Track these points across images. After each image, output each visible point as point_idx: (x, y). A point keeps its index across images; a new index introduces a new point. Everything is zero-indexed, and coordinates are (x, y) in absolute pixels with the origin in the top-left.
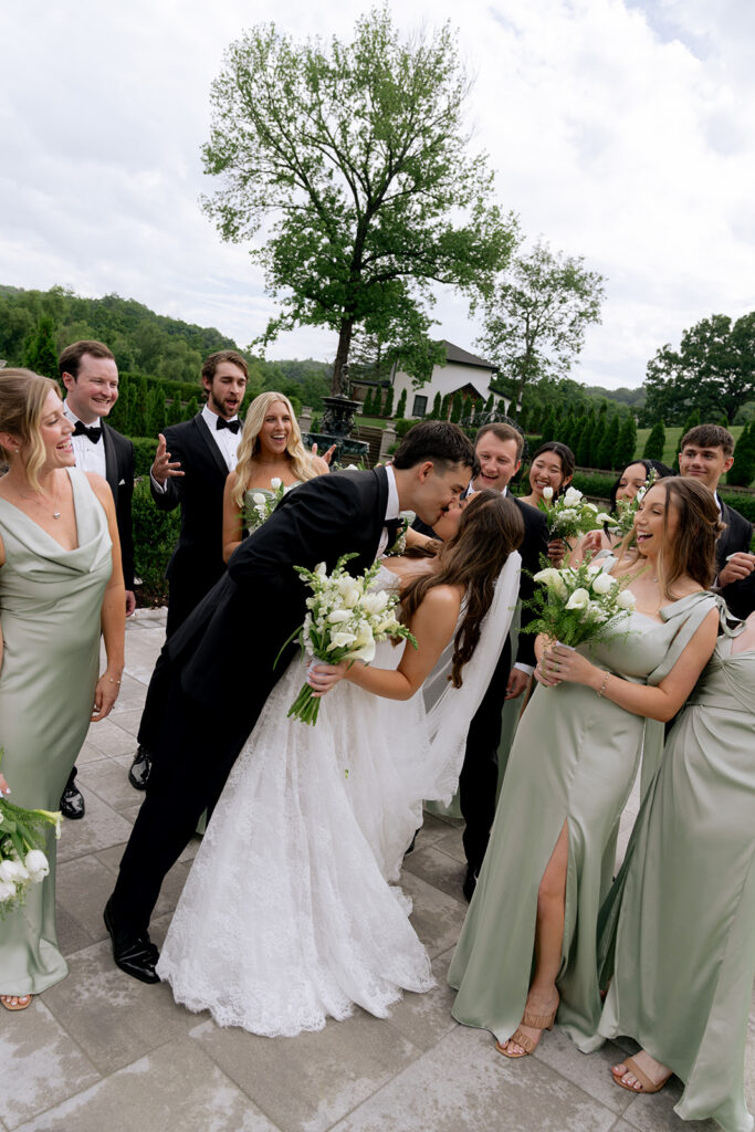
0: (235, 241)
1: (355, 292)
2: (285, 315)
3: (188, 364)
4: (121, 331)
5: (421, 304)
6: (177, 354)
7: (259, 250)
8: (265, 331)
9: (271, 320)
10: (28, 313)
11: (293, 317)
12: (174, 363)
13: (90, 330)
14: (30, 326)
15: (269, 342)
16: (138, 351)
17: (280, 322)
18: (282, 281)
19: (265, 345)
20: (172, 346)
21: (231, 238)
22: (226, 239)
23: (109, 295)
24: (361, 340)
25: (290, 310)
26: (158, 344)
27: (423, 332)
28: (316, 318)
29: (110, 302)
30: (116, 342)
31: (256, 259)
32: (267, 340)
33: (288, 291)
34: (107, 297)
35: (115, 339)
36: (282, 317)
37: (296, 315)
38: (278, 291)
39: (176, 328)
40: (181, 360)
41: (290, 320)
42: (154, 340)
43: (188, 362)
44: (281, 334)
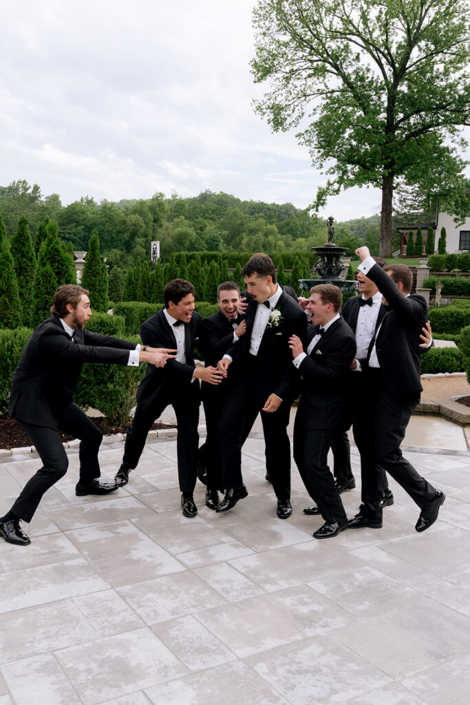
0: (284, 130)
1: (392, 151)
2: (332, 182)
3: (267, 237)
4: (213, 220)
5: (454, 149)
6: (258, 230)
7: (303, 132)
8: (315, 199)
9: (320, 188)
10: (139, 217)
11: (338, 182)
12: (254, 238)
13: (187, 222)
14: (141, 227)
15: (320, 208)
16: (225, 232)
17: (328, 188)
18: (326, 155)
19: (317, 210)
20: (253, 225)
21: (281, 128)
22: (276, 130)
23: (204, 192)
24: (410, 191)
25: (335, 177)
26: (242, 224)
27: (458, 174)
28: (360, 180)
29: (204, 197)
30: (208, 228)
31: (302, 140)
32: (318, 206)
33: (333, 162)
34: (202, 194)
35: (206, 226)
36: (329, 184)
37: (341, 181)
38: (324, 164)
39: (257, 209)
40: (260, 234)
41: (336, 186)
42: (239, 222)
43: (266, 235)
44: (329, 199)
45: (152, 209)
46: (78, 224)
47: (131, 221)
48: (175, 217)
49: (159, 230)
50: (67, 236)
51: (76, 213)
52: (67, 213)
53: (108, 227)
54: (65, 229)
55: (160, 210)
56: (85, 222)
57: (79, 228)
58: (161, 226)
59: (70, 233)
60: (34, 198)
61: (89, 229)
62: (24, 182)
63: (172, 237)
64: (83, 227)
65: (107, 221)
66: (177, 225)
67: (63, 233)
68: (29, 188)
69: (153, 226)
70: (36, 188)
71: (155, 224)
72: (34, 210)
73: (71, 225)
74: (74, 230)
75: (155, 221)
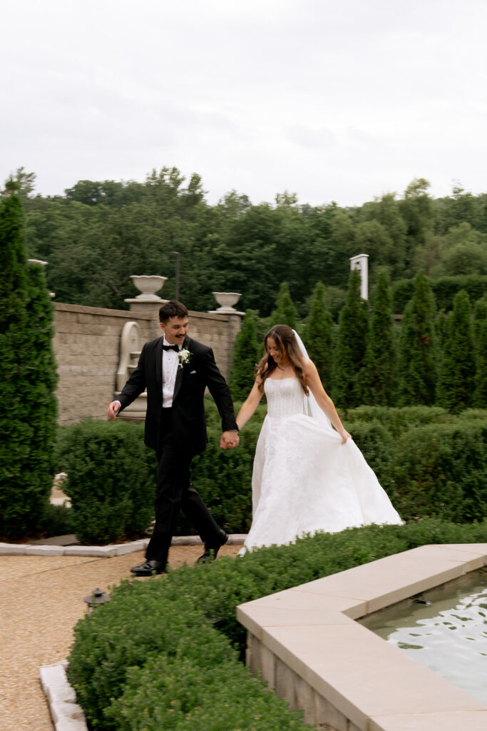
45: (404, 208)
46: (266, 240)
47: (363, 234)
48: (453, 224)
49: (419, 248)
50: (244, 263)
51: (262, 221)
52: (245, 222)
53: (320, 245)
54: (240, 251)
55: (421, 212)
56: (277, 238)
57: (266, 249)
58: (422, 242)
59: (250, 259)
60: (194, 199)
61: (284, 250)
62: (175, 170)
63: (445, 262)
64: (274, 246)
65: (317, 235)
66: (458, 238)
67: (237, 258)
68: (183, 179)
69: (407, 241)
70: (196, 180)
71: (411, 238)
72: (192, 219)
73: (252, 244)
74: (257, 253)
75: (412, 232)
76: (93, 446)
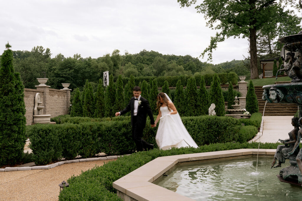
0: (188, 6)
1: (254, 14)
2: (219, 34)
3: (178, 72)
4: (147, 64)
6: (173, 69)
7: (199, 5)
8: (209, 44)
9: (212, 38)
10: (105, 63)
11: (223, 34)
12: (171, 73)
13: (132, 66)
15: (213, 49)
16: (154, 70)
17: (217, 38)
18: (214, 19)
19: (211, 51)
20: (170, 66)
21: (185, 4)
22: (183, 6)
23: (142, 51)
25: (220, 31)
26: (164, 66)
28: (235, 33)
29: (143, 53)
30: (145, 68)
31: (199, 10)
32: (211, 48)
33: (218, 22)
34: (141, 52)
35: (143, 68)
36: (218, 35)
37: (224, 33)
38: (213, 24)
39: (172, 58)
40: (174, 71)
41: (222, 36)
42: (161, 65)
43: (178, 71)
45: (112, 58)
46: (71, 68)
47: (101, 66)
48: (126, 63)
49: (117, 70)
50: (64, 75)
51: (69, 63)
52: (64, 63)
53: (88, 69)
54: (63, 72)
55: (117, 59)
56: (74, 68)
57: (71, 71)
58: (118, 68)
59: (66, 74)
60: (47, 56)
61: (77, 71)
62: (41, 47)
63: (125, 74)
64: (73, 70)
65: (87, 67)
66: (128, 67)
67: (62, 74)
68: (44, 50)
69: (113, 68)
70: (48, 50)
71: (115, 67)
72: (47, 62)
73: (67, 70)
74: (68, 72)
75: (115, 65)
76: (41, 132)
